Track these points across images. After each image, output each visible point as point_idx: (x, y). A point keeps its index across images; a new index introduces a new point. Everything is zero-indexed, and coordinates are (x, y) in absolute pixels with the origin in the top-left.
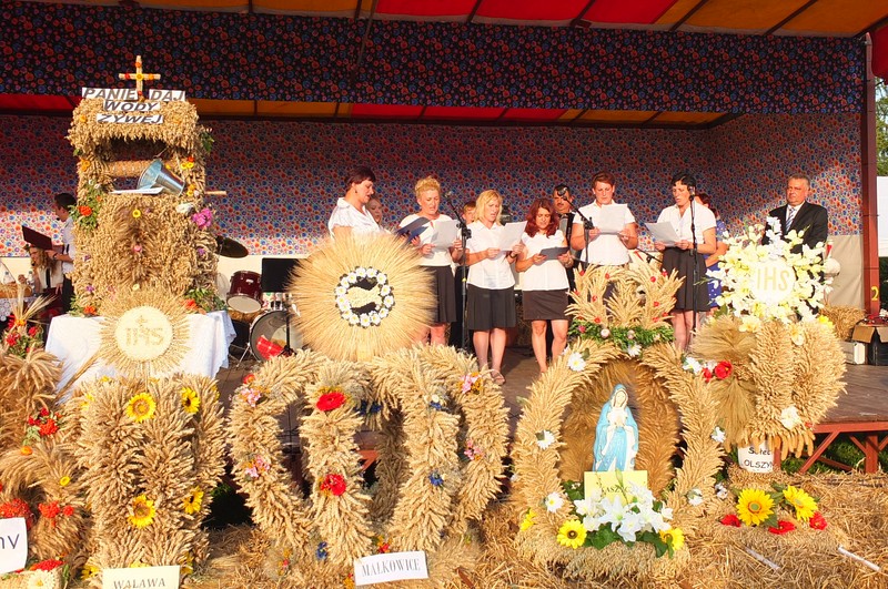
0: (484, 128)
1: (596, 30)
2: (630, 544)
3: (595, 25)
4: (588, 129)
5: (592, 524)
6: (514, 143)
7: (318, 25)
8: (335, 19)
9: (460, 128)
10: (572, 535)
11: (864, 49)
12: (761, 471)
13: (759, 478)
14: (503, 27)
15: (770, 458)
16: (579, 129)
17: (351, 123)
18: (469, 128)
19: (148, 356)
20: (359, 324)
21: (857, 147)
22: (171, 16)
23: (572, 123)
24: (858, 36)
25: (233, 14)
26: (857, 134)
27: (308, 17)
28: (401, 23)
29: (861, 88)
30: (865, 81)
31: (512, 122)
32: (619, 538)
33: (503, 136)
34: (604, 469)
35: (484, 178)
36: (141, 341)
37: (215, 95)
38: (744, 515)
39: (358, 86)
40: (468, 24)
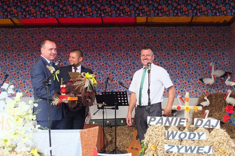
0: (97, 29)
4: (157, 28)
6: (113, 36)
9: (83, 29)
16: (152, 28)
17: (25, 28)
18: (88, 29)
23: (147, 24)
31: (112, 25)
33: (107, 33)
35: (96, 56)
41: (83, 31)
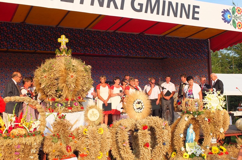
1: (146, 35)
2: (198, 157)
3: (146, 34)
5: (190, 153)
6: (110, 62)
7: (75, 31)
8: (79, 30)
10: (186, 156)
11: (208, 43)
12: (215, 143)
13: (215, 144)
14: (122, 34)
15: (216, 140)
19: (94, 120)
20: (138, 112)
21: (207, 68)
22: (35, 27)
24: (206, 40)
25: (52, 27)
26: (207, 64)
27: (72, 29)
28: (96, 32)
29: (207, 53)
30: (208, 51)
32: (196, 156)
33: (107, 60)
34: (189, 142)
36: (93, 117)
37: (47, 50)
38: (213, 152)
39: (86, 48)
40: (114, 32)
41: (95, 59)
